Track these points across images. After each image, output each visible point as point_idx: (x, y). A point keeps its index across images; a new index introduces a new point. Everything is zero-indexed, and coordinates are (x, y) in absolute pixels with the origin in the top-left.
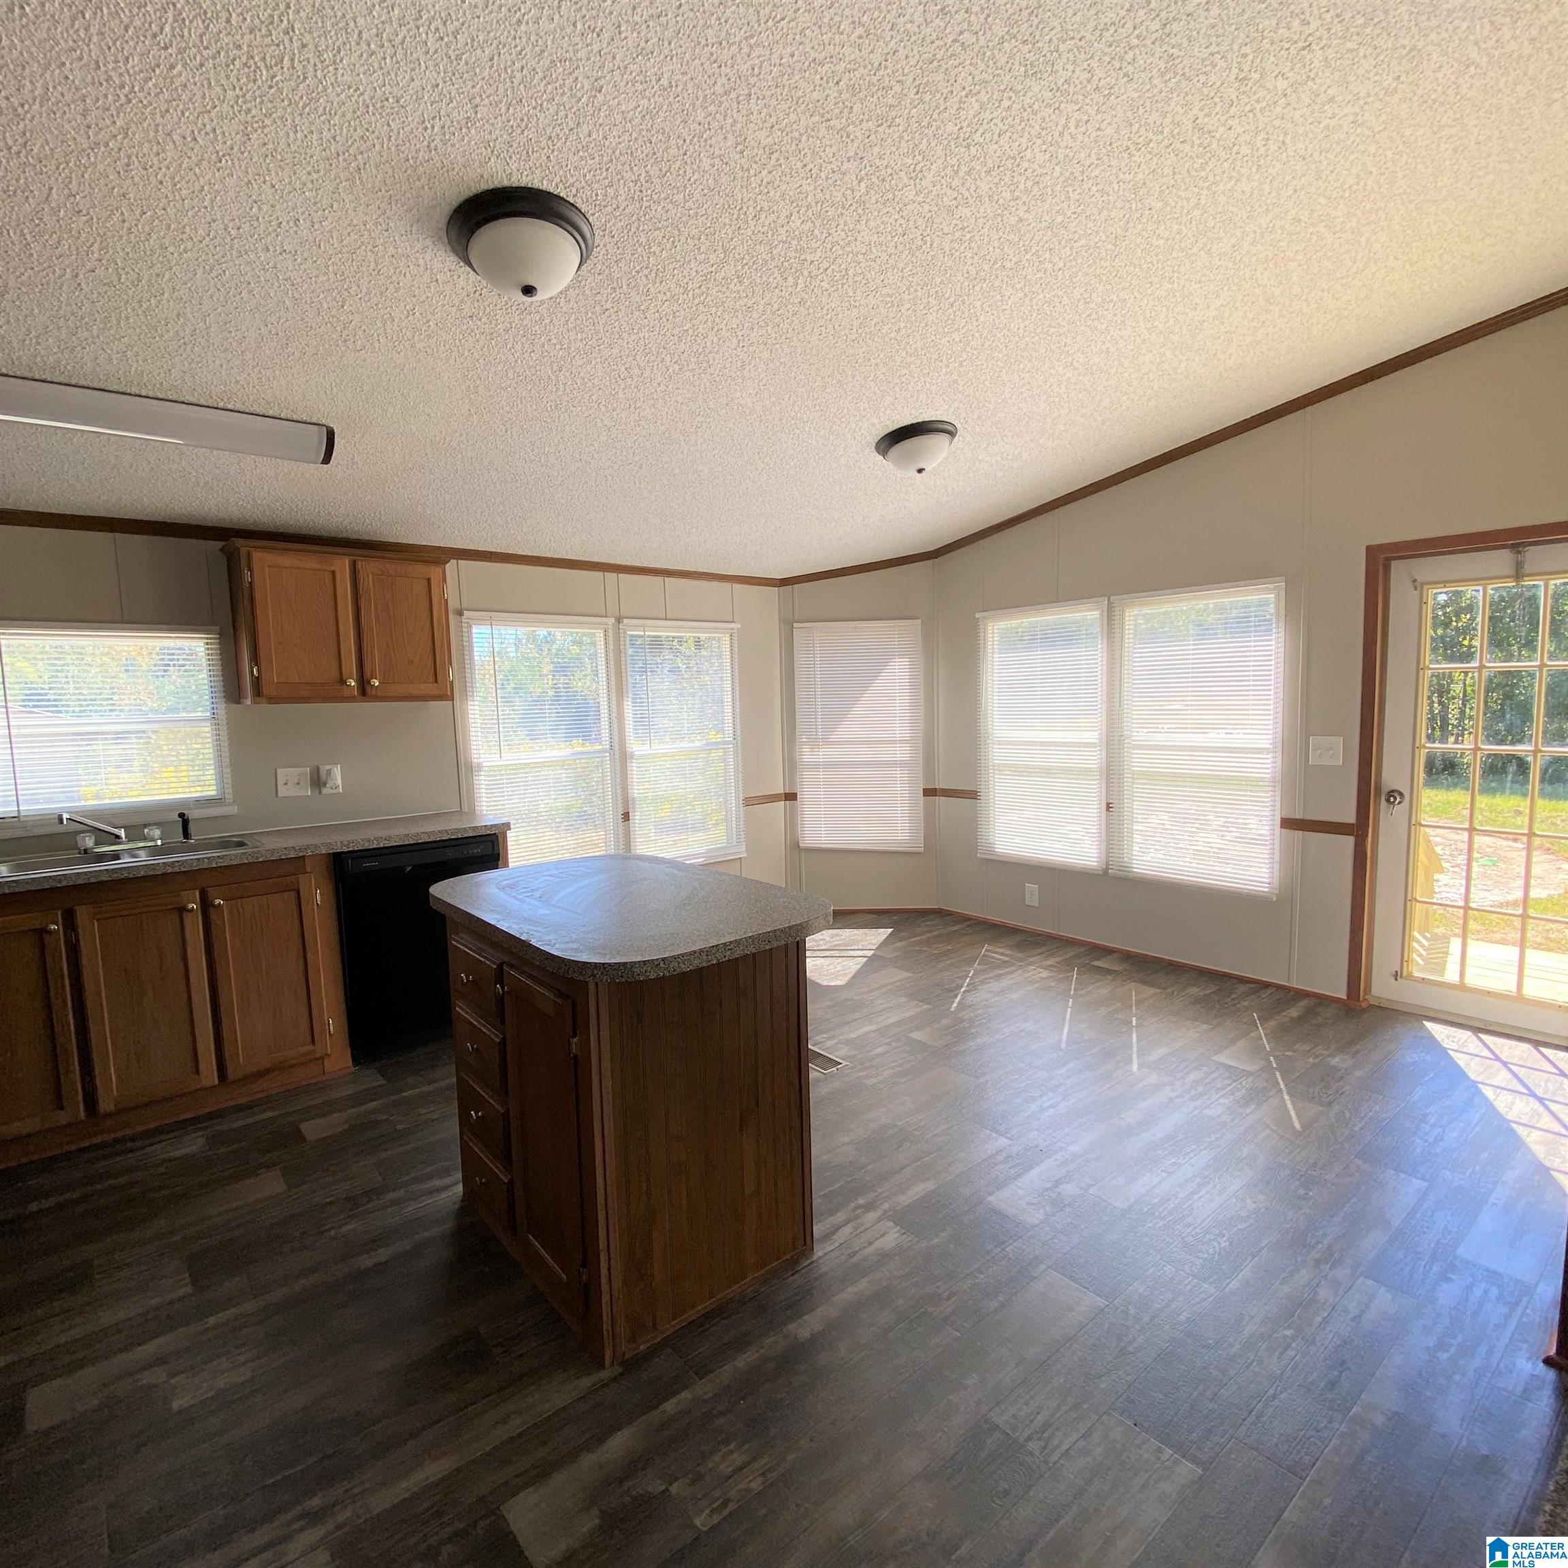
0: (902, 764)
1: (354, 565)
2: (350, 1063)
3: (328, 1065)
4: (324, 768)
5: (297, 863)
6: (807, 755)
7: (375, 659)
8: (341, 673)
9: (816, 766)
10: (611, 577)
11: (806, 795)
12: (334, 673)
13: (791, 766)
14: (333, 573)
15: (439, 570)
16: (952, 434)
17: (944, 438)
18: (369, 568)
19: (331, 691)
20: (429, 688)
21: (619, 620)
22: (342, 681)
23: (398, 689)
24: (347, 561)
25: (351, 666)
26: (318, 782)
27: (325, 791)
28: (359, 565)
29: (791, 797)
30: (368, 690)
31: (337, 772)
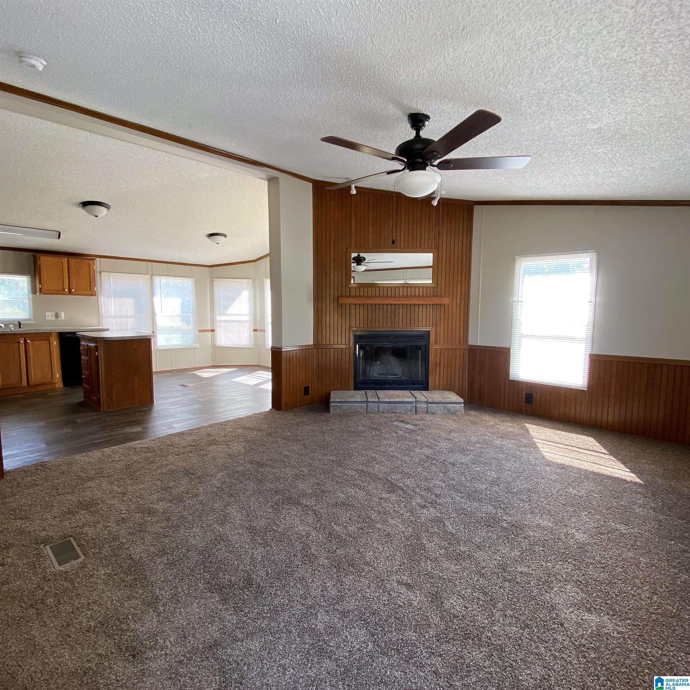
0: (247, 322)
1: (68, 260)
2: (62, 386)
3: (57, 386)
4: (59, 313)
5: (50, 334)
6: (218, 318)
7: (74, 283)
8: (64, 287)
9: (221, 321)
10: (150, 263)
11: (217, 330)
12: (62, 288)
13: (213, 321)
14: (62, 262)
15: (93, 262)
16: (225, 236)
17: (223, 238)
18: (73, 261)
19: (61, 292)
20: (89, 292)
21: (152, 276)
22: (64, 290)
23: (80, 292)
24: (66, 259)
25: (66, 286)
26: (57, 316)
27: (59, 319)
28: (70, 260)
29: (213, 331)
30: (71, 292)
31: (63, 314)
